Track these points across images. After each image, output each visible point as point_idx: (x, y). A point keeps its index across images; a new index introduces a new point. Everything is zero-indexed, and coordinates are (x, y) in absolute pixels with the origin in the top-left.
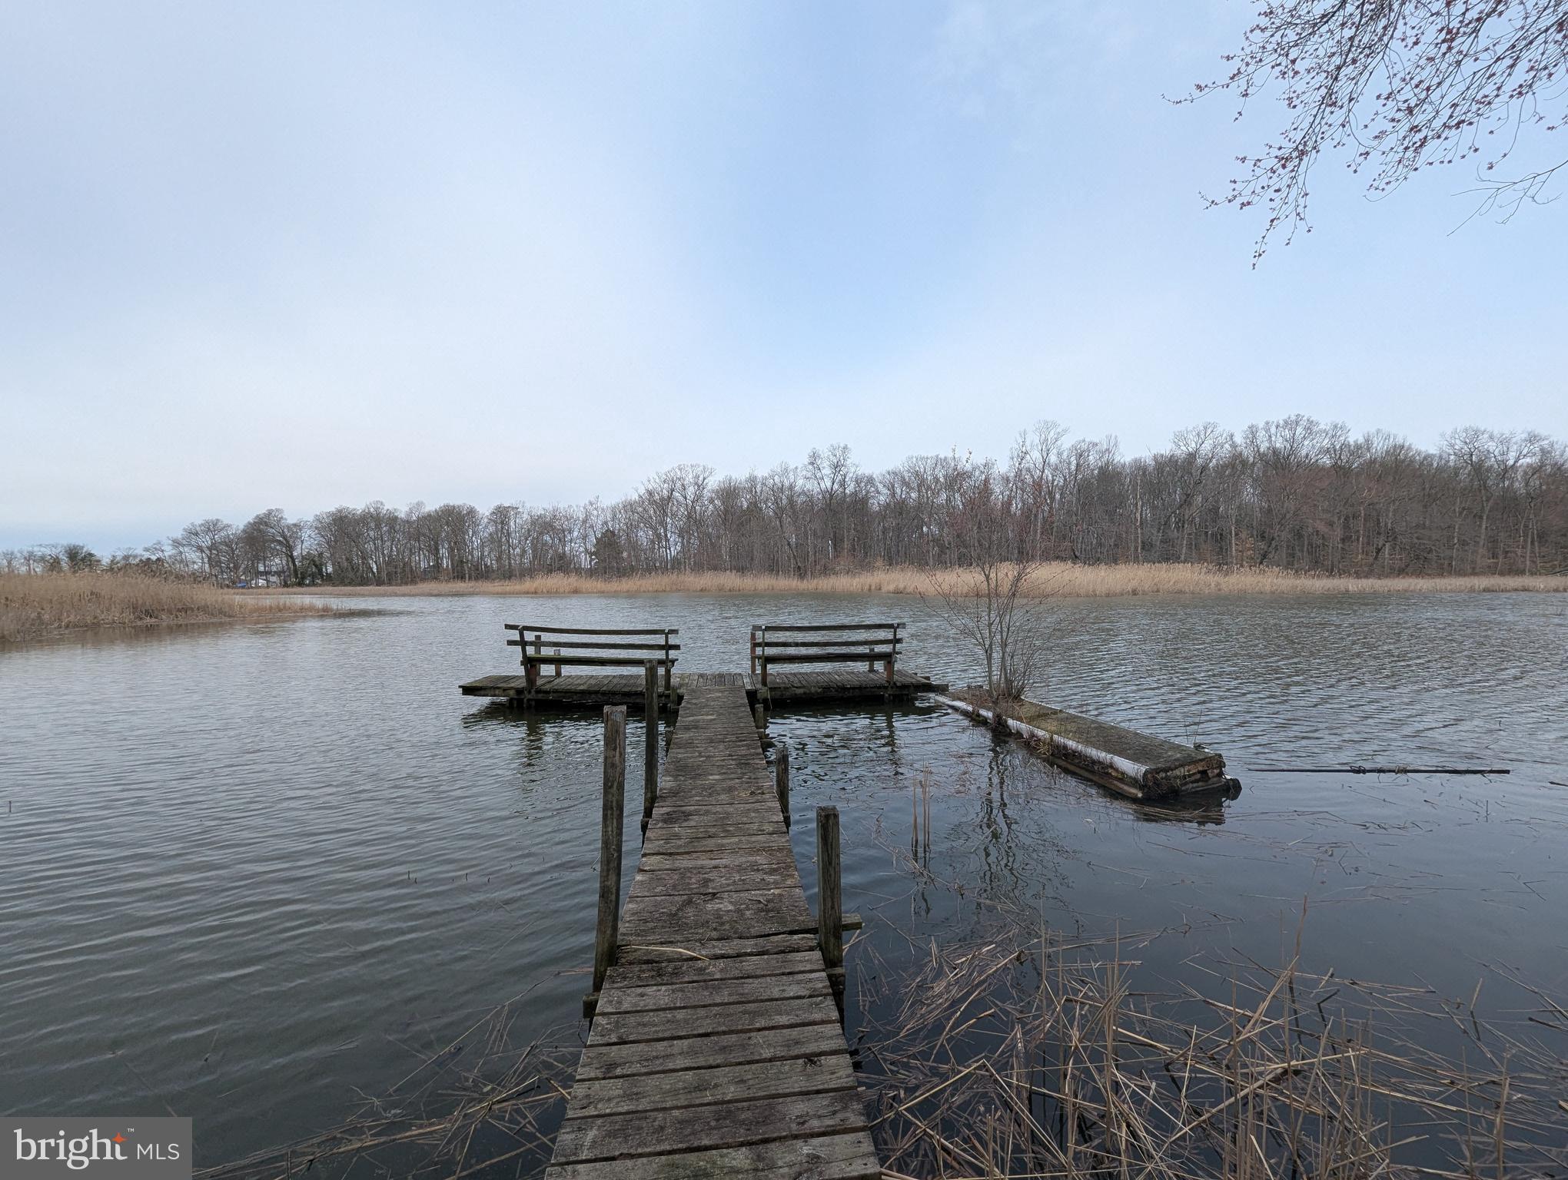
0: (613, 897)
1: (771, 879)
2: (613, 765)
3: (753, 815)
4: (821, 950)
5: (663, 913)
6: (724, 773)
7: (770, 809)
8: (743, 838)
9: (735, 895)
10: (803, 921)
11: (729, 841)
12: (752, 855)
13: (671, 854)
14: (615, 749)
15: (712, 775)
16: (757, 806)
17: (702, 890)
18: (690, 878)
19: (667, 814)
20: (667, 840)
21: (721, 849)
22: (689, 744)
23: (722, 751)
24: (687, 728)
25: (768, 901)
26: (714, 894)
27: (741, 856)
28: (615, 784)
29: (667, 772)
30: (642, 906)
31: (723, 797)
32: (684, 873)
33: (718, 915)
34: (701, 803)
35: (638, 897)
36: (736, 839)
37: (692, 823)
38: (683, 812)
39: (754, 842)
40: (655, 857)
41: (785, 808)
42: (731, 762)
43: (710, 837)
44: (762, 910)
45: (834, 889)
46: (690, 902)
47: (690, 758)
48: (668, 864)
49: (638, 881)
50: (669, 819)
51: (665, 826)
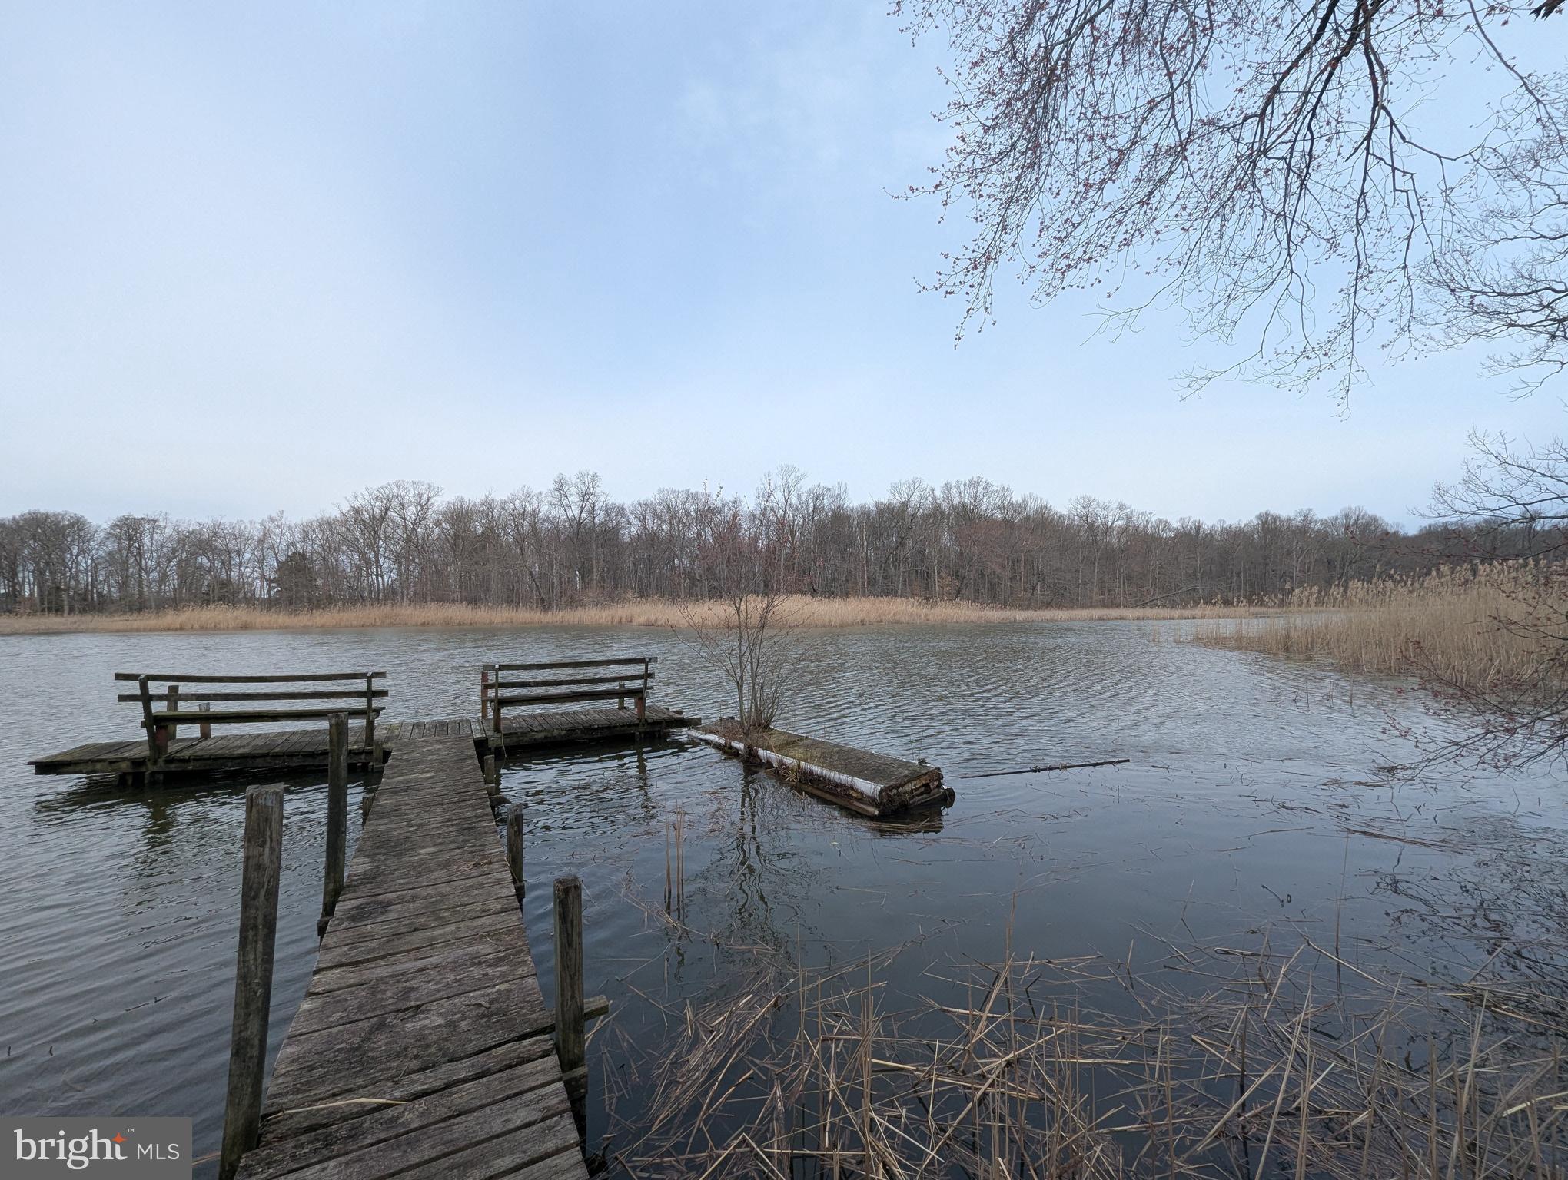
0: (255, 1052)
1: (495, 971)
2: (259, 867)
3: (476, 892)
4: (558, 1053)
5: (339, 1050)
6: (440, 844)
7: (499, 882)
8: (462, 925)
9: (445, 1003)
10: (536, 1020)
11: (441, 931)
12: (472, 945)
13: (358, 963)
14: (262, 845)
15: (424, 847)
16: (481, 879)
17: (402, 1005)
18: (384, 992)
19: (357, 908)
20: (353, 944)
21: (431, 944)
22: (396, 812)
23: (440, 816)
24: (393, 792)
25: (491, 1002)
26: (418, 1007)
27: (458, 948)
28: (263, 893)
29: (361, 852)
30: (306, 1046)
31: (440, 875)
32: (374, 987)
33: (421, 1037)
34: (406, 887)
35: (301, 1034)
36: (453, 927)
37: (391, 916)
38: (380, 903)
39: (476, 927)
40: (333, 971)
41: (517, 878)
42: (451, 828)
43: (416, 930)
44: (483, 1016)
45: (574, 974)
46: (381, 1026)
47: (395, 829)
48: (352, 976)
49: (305, 1011)
50: (358, 916)
51: (352, 925)
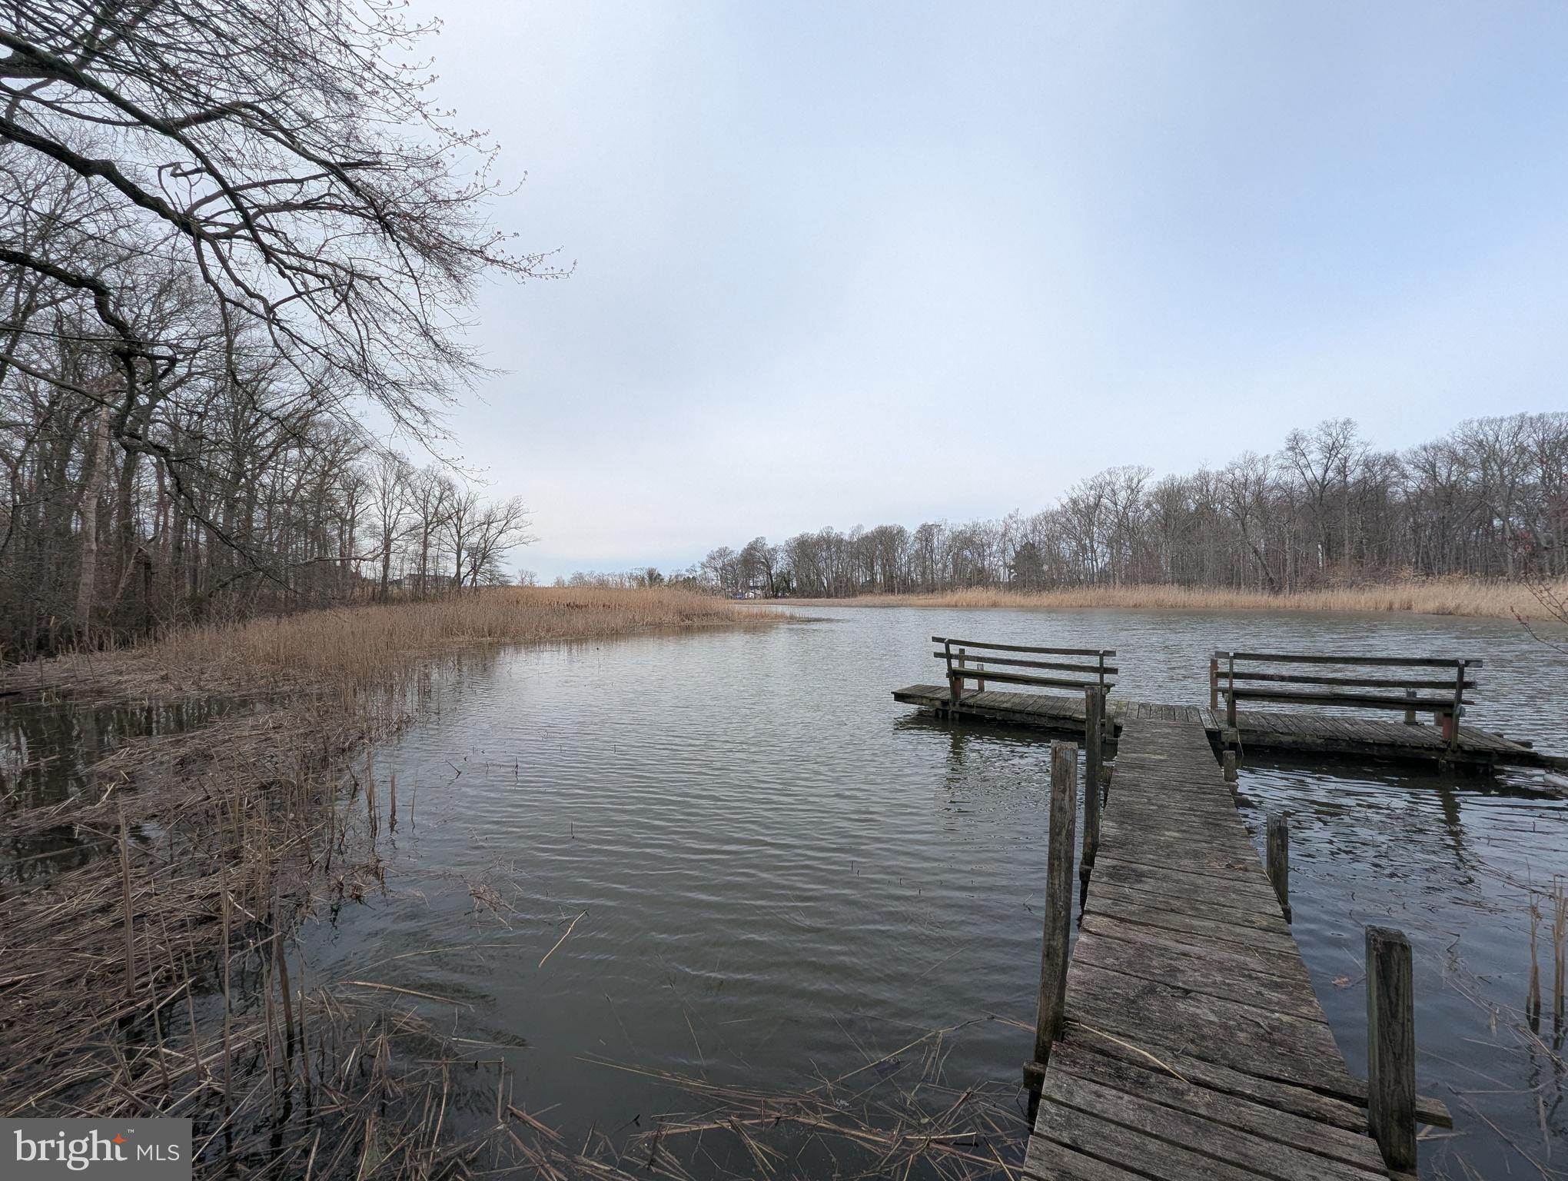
0: (1060, 961)
1: (1275, 996)
2: (1061, 809)
3: (1234, 896)
4: (1377, 1137)
5: (1116, 993)
6: (1184, 831)
7: (1259, 895)
8: (1222, 925)
9: (1219, 1003)
10: (1338, 1080)
11: (1198, 923)
12: (1238, 953)
13: (1122, 920)
14: (1064, 792)
15: (1169, 830)
16: (1238, 885)
17: (1168, 980)
18: (1151, 959)
19: (1114, 867)
20: (1116, 901)
21: (1191, 932)
22: (1134, 786)
23: (1178, 802)
24: (1131, 767)
25: (1273, 1028)
26: (1187, 992)
27: (1221, 949)
28: (1064, 832)
29: (1110, 817)
30: (1090, 976)
31: (1188, 863)
32: (1142, 949)
33: (1195, 1022)
34: (1156, 864)
35: (1083, 963)
36: (1212, 924)
37: (1147, 887)
38: (1134, 870)
39: (1239, 935)
40: (1100, 918)
41: (1283, 897)
42: (1194, 819)
43: (1172, 911)
44: (1263, 1039)
46: (1151, 991)
47: (1138, 803)
48: (1118, 931)
49: (1083, 943)
50: (1115, 874)
51: (1111, 882)
